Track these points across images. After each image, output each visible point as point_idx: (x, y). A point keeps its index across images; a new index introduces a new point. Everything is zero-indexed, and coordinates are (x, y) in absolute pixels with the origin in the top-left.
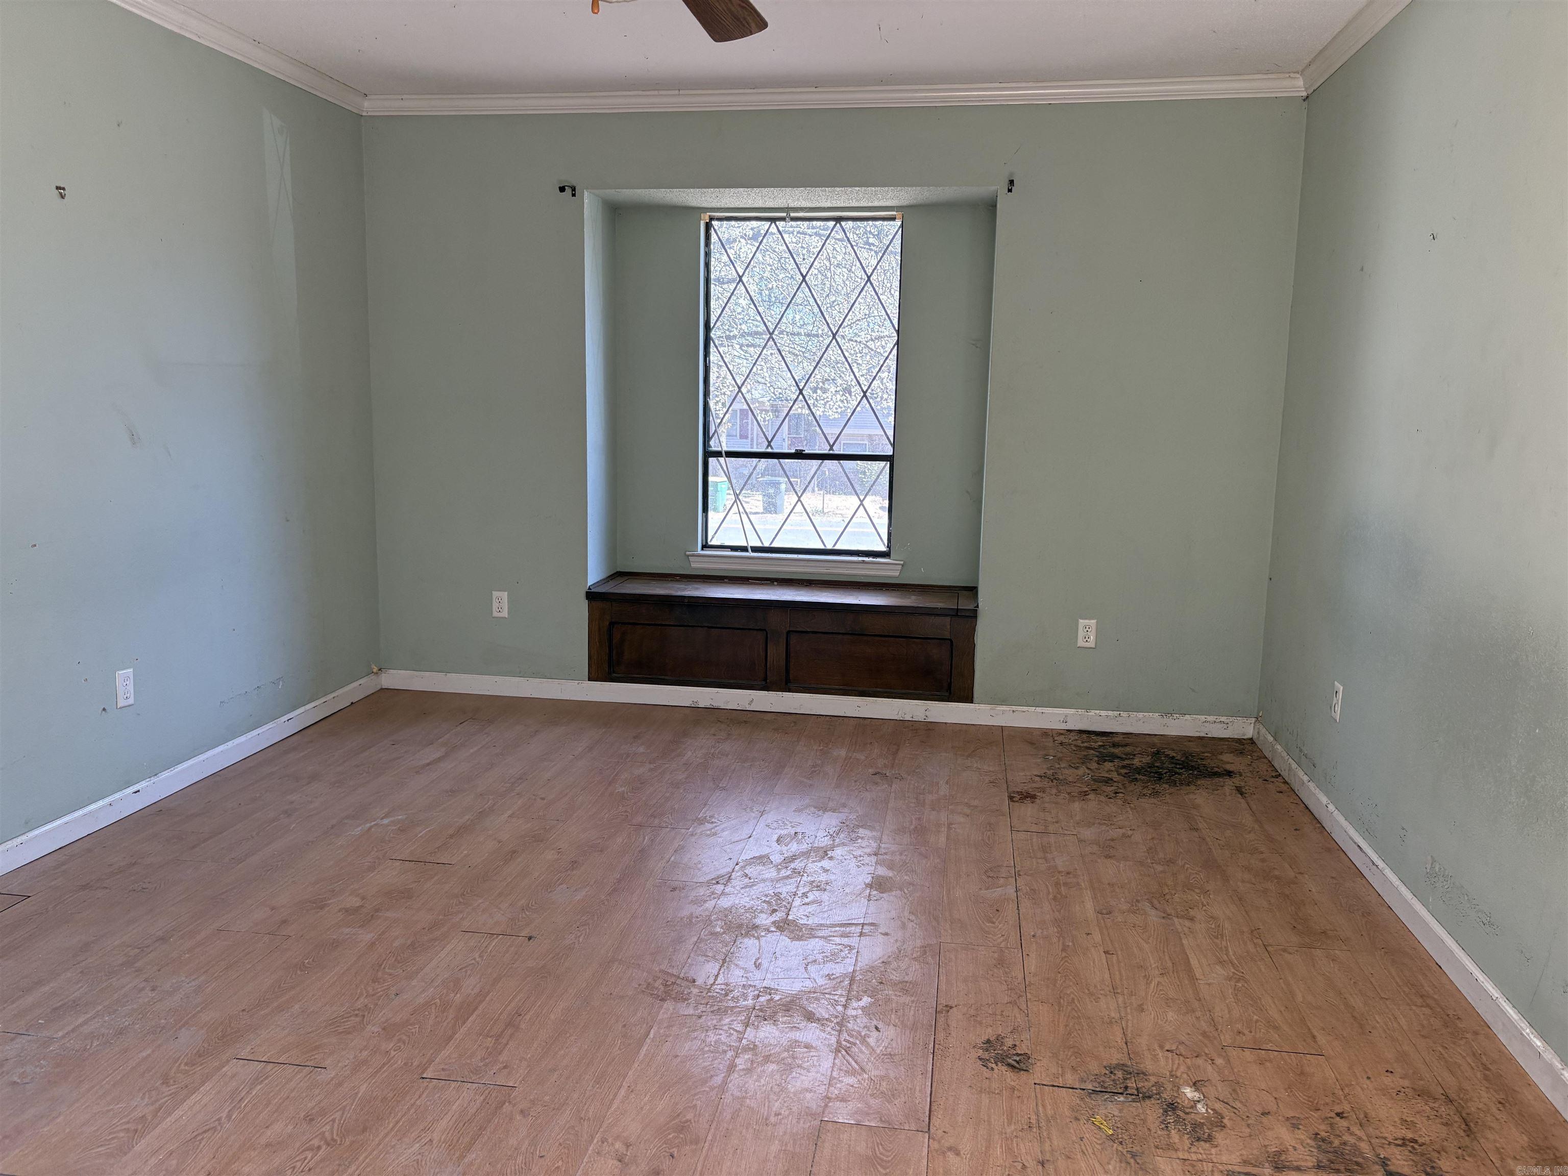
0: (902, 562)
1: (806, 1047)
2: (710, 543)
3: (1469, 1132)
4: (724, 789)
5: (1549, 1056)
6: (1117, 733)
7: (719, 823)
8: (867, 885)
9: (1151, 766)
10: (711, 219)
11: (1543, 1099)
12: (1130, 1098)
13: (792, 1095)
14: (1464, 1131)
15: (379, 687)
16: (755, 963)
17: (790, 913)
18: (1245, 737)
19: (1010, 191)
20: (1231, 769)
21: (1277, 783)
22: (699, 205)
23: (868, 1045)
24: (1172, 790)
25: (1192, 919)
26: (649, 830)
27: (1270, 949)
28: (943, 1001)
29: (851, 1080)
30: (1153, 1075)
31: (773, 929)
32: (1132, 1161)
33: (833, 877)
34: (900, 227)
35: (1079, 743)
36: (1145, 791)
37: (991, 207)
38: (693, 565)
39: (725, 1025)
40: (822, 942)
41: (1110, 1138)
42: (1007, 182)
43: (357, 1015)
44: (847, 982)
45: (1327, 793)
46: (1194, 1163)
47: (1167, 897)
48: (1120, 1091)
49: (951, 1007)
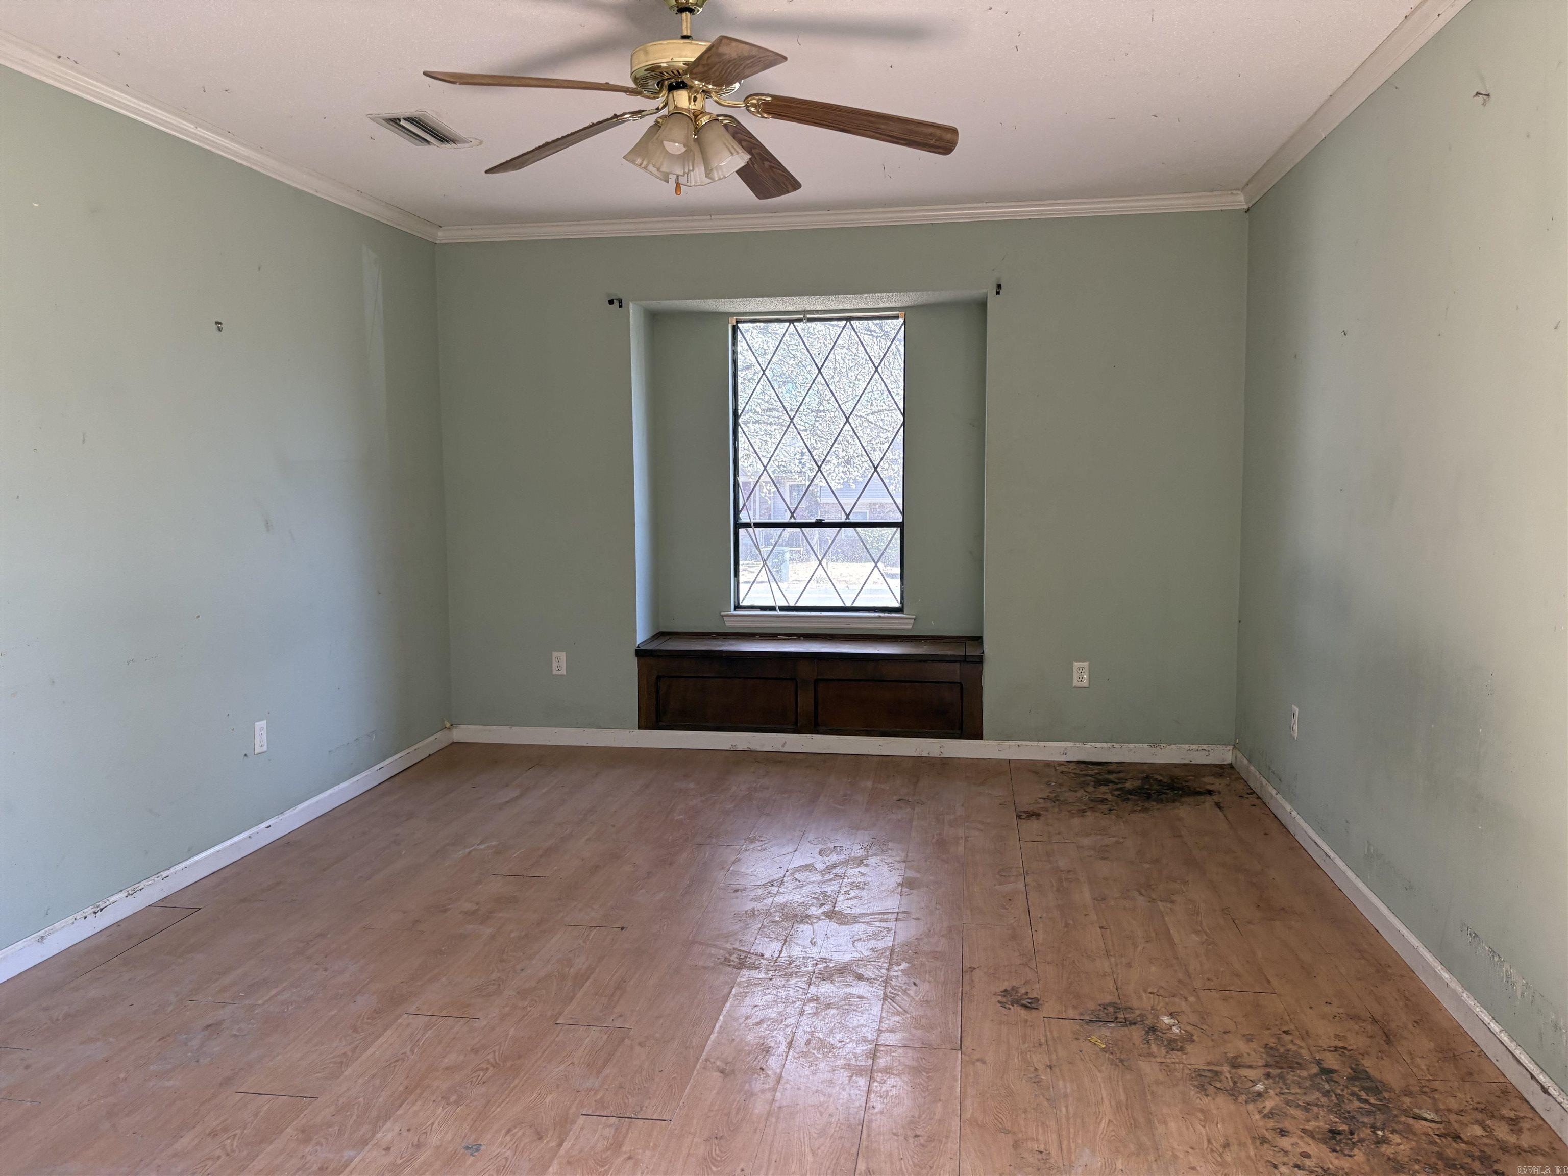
0: (914, 617)
1: (859, 998)
2: (741, 604)
3: (1388, 1041)
4: (768, 815)
5: (1455, 985)
6: (1110, 763)
7: (768, 841)
8: (899, 884)
9: (1141, 788)
10: (737, 322)
11: (1451, 1019)
12: (1119, 1025)
13: (851, 1029)
14: (1385, 1041)
15: (451, 741)
16: (811, 942)
17: (836, 906)
18: (1225, 763)
19: (998, 293)
20: (1211, 789)
21: (1251, 799)
22: (727, 311)
23: (908, 995)
24: (1158, 807)
25: (1173, 902)
26: (708, 847)
27: (1236, 921)
28: (967, 964)
29: (897, 1018)
30: (1138, 1009)
31: (823, 917)
32: (1120, 1064)
33: (869, 879)
34: (902, 324)
35: (1077, 771)
36: (1136, 808)
37: (982, 305)
38: (727, 624)
39: (792, 984)
40: (864, 926)
41: (1104, 1050)
42: (995, 286)
43: (493, 984)
44: (888, 953)
45: (1291, 803)
46: (1169, 1064)
47: (1153, 887)
48: (1112, 1020)
49: (974, 968)
